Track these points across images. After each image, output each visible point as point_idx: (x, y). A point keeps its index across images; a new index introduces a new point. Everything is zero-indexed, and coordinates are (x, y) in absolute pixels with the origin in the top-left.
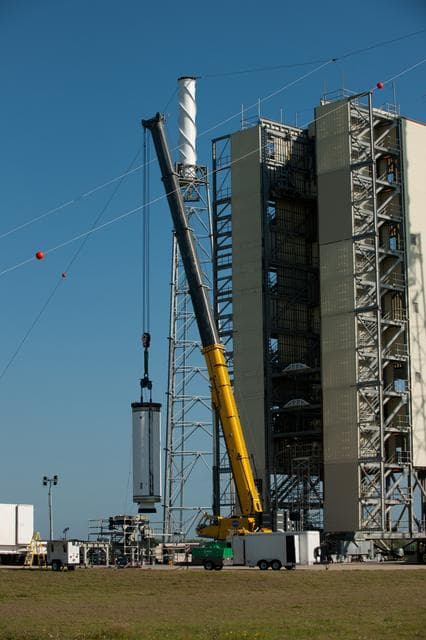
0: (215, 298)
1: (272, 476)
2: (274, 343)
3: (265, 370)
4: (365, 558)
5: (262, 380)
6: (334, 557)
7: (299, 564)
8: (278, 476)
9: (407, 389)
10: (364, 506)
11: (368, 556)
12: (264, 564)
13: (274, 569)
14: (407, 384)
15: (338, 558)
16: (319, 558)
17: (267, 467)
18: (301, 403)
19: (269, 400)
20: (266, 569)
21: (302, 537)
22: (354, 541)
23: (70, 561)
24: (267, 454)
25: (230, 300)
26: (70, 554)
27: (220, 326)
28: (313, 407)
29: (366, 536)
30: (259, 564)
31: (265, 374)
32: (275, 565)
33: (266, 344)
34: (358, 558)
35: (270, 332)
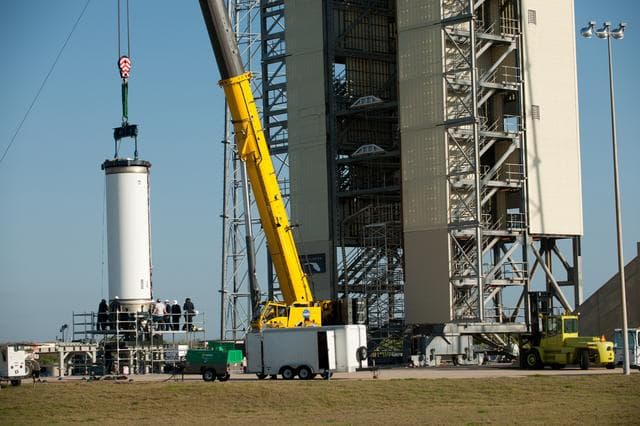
0: (263, 10)
1: (339, 249)
2: (339, 69)
3: (327, 105)
4: (461, 361)
5: (323, 118)
6: (415, 359)
7: (336, 371)
8: (347, 249)
9: (520, 129)
10: (456, 289)
11: (464, 357)
12: (291, 372)
13: (301, 378)
14: (519, 122)
15: (420, 359)
16: (365, 363)
17: (331, 236)
18: (374, 149)
19: (333, 146)
20: (292, 378)
21: (339, 332)
22: (443, 336)
23: (11, 373)
24: (331, 220)
25: (281, 13)
26: (11, 362)
27: (269, 49)
28: (389, 154)
29: (462, 329)
30: (281, 371)
31: (327, 112)
32: (304, 373)
33: (328, 71)
34: (452, 360)
35: (332, 55)
